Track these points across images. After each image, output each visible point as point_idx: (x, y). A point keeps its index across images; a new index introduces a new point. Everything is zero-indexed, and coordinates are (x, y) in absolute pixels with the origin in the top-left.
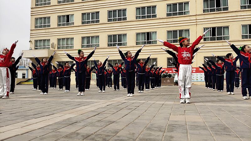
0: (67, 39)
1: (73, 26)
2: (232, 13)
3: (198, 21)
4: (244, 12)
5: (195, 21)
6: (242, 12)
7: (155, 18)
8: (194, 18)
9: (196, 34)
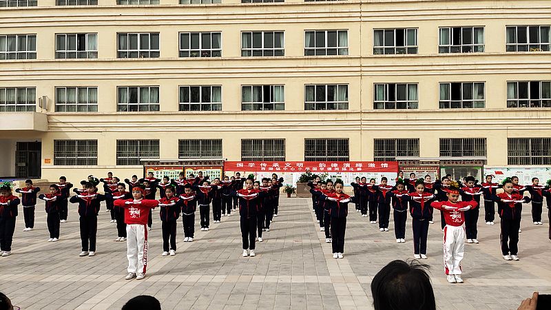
0: (80, 89)
1: (96, 59)
2: (423, 59)
3: (363, 69)
4: (445, 58)
5: (358, 69)
6: (442, 59)
7: (282, 57)
8: (357, 63)
9: (361, 95)
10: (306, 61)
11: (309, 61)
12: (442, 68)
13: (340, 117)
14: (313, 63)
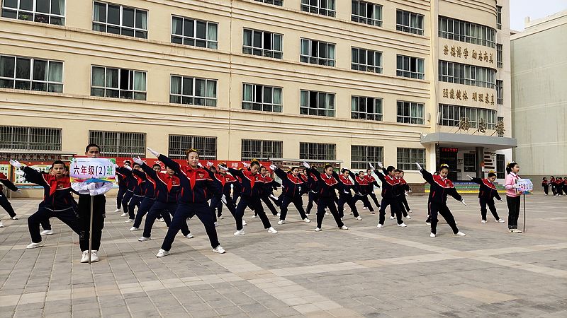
2: (287, 65)
4: (305, 67)
5: (228, 66)
6: (303, 67)
7: (145, 40)
8: (226, 59)
9: (230, 93)
10: (173, 49)
11: (176, 49)
12: (303, 76)
13: (208, 114)
14: (180, 52)
